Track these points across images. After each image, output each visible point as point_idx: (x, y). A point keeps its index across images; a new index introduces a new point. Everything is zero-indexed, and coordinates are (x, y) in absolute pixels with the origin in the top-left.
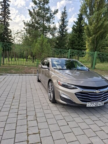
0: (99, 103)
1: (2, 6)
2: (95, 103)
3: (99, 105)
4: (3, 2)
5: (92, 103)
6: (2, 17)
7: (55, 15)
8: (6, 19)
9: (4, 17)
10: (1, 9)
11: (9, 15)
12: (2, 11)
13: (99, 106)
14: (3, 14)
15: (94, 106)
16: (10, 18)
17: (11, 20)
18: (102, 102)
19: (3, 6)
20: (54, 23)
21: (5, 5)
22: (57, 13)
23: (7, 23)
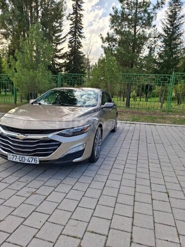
0: (27, 158)
1: (71, 20)
2: (18, 156)
3: (26, 162)
4: (73, 14)
5: (15, 155)
6: (72, 36)
7: (157, 11)
8: (79, 37)
9: (76, 35)
10: (71, 25)
11: (81, 31)
12: (72, 28)
13: (28, 162)
14: (72, 31)
15: (17, 160)
16: (82, 34)
17: (84, 38)
18: (34, 157)
19: (74, 20)
20: (154, 26)
21: (76, 17)
22: (163, 6)
23: (79, 43)
